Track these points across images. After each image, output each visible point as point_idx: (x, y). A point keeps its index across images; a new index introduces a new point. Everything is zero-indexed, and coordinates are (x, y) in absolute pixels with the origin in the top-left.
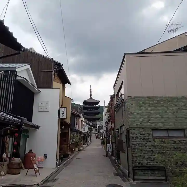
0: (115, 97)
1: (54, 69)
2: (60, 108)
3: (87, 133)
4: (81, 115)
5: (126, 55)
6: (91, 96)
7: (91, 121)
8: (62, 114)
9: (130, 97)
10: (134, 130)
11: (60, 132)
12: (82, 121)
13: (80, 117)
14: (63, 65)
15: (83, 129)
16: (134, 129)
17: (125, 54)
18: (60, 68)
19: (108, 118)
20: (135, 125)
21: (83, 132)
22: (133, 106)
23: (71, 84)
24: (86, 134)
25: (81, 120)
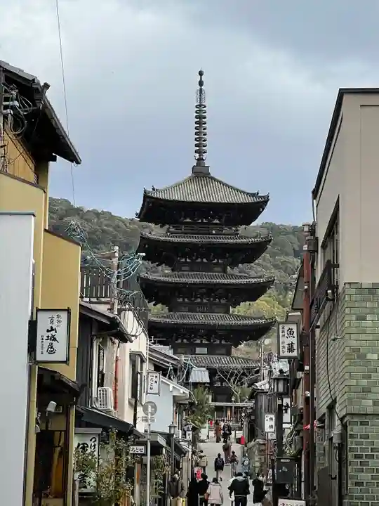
0: (317, 252)
1: (6, 107)
2: (38, 310)
3: (169, 437)
4: (130, 323)
5: (346, 97)
6: (200, 160)
7: (198, 350)
8: (47, 343)
9: (356, 286)
10: (362, 424)
11: (34, 428)
12: (134, 356)
13: (124, 338)
14: (47, 86)
15: (139, 409)
16: (363, 419)
17: (342, 93)
18: (35, 105)
19: (291, 354)
20: (370, 402)
21: (141, 428)
22: (364, 323)
23: (78, 163)
24: (162, 441)
25: (131, 355)
